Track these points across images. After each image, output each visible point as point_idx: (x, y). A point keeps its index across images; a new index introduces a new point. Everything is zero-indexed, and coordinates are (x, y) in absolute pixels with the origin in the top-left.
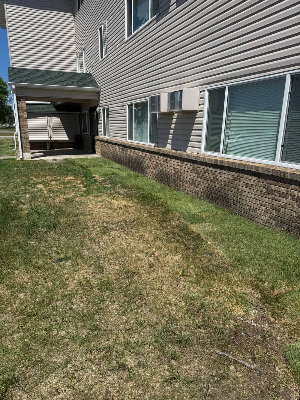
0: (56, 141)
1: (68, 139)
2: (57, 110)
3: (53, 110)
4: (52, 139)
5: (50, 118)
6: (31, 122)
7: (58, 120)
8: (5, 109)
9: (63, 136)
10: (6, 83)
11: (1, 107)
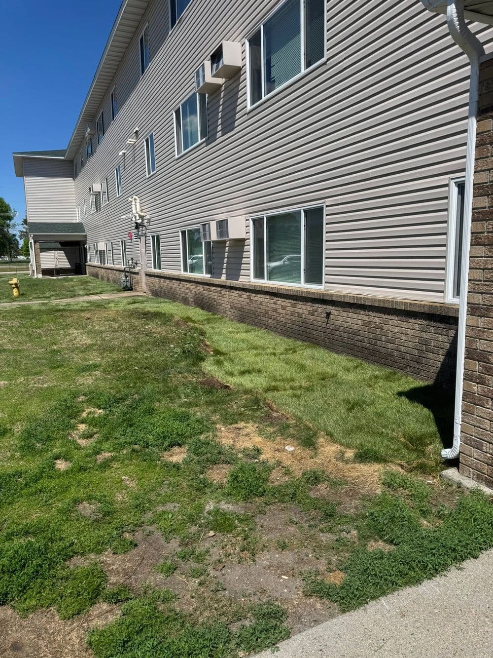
0: (61, 269)
1: (70, 267)
2: (62, 246)
3: (59, 245)
4: (58, 267)
5: (57, 252)
6: (43, 255)
7: (62, 253)
8: (6, 238)
9: (66, 264)
10: (9, 205)
11: (1, 236)
